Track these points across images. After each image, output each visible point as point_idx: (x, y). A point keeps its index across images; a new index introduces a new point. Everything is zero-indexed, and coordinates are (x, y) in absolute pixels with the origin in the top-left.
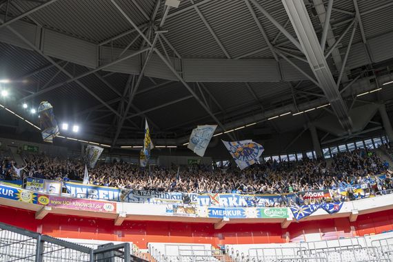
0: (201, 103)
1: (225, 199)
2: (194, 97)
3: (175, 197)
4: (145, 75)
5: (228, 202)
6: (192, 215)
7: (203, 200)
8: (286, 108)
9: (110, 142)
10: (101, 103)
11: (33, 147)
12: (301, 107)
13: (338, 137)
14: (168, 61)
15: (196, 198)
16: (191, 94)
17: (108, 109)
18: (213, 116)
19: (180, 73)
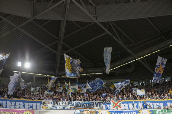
0: (114, 37)
1: (126, 105)
2: (108, 34)
3: (85, 105)
4: (68, 20)
5: (128, 107)
9: (54, 73)
10: (44, 46)
14: (84, 8)
15: (102, 105)
16: (105, 32)
17: (49, 49)
18: (125, 47)
19: (95, 16)
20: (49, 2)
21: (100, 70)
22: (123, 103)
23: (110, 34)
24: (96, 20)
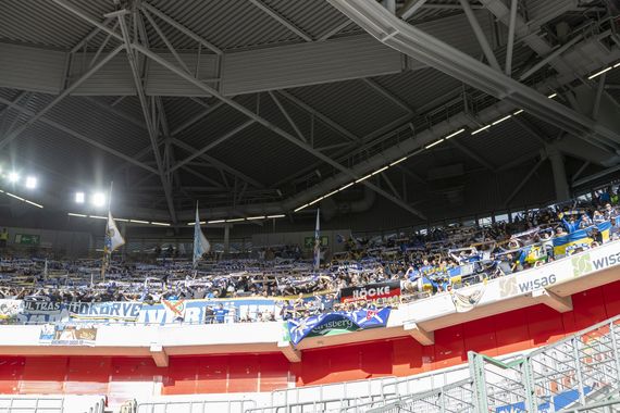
2: (257, 123)
5: (201, 316)
6: (87, 342)
7: (152, 313)
8: (454, 122)
11: (29, 236)
12: (483, 116)
13: (605, 168)
15: (140, 310)
18: (316, 153)
19: (216, 80)
20: (96, 52)
21: (278, 209)
22: (189, 306)
23: (265, 124)
24: (218, 90)
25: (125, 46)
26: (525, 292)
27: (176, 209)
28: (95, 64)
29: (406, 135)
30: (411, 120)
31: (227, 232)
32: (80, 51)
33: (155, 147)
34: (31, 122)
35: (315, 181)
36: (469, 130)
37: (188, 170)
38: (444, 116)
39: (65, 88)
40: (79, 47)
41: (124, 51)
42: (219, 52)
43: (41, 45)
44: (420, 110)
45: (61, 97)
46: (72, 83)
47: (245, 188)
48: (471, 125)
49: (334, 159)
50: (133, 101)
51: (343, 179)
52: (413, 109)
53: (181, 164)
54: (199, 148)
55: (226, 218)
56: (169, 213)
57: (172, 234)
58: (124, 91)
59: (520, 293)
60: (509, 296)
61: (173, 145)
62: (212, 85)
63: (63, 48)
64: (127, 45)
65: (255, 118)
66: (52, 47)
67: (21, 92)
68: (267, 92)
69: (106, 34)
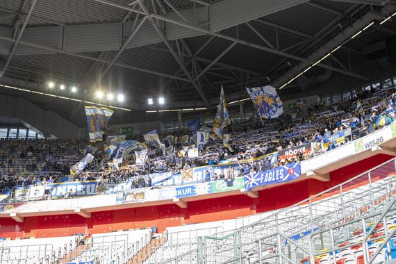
6: (140, 200)
8: (365, 19)
11: (127, 129)
18: (281, 53)
19: (207, 23)
23: (243, 43)
24: (209, 29)
25: (147, 17)
26: (368, 148)
27: (207, 99)
28: (135, 28)
29: (338, 31)
30: (340, 22)
31: (241, 107)
32: (127, 20)
33: (183, 68)
34: (109, 67)
35: (288, 69)
36: (377, 22)
37: (211, 73)
38: (359, 16)
39: (123, 44)
40: (126, 18)
41: (148, 19)
42: (207, 4)
43: (105, 22)
44: (346, 12)
45: (121, 51)
46: (125, 41)
47: (248, 78)
48: (378, 18)
49: (295, 55)
50: (162, 45)
51: (304, 65)
52: (342, 12)
53: (205, 71)
54: (213, 60)
55: (239, 100)
56: (204, 102)
57: (209, 113)
58: (156, 41)
59: (365, 149)
60: (360, 152)
61: (197, 61)
62: (205, 28)
63: (118, 21)
64: (148, 17)
65: (236, 41)
66: (112, 21)
67: (100, 52)
68: (245, 23)
69: (136, 14)
